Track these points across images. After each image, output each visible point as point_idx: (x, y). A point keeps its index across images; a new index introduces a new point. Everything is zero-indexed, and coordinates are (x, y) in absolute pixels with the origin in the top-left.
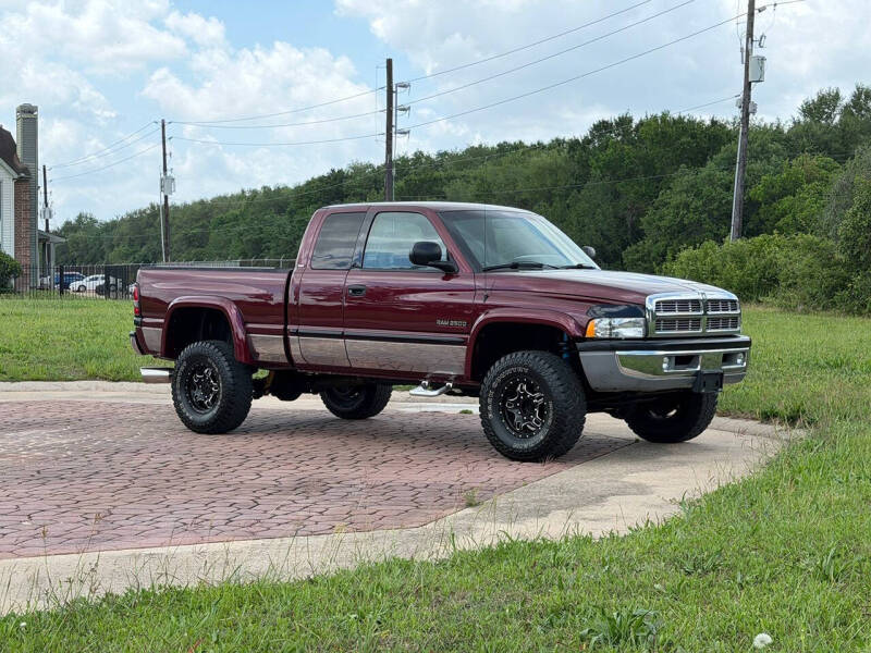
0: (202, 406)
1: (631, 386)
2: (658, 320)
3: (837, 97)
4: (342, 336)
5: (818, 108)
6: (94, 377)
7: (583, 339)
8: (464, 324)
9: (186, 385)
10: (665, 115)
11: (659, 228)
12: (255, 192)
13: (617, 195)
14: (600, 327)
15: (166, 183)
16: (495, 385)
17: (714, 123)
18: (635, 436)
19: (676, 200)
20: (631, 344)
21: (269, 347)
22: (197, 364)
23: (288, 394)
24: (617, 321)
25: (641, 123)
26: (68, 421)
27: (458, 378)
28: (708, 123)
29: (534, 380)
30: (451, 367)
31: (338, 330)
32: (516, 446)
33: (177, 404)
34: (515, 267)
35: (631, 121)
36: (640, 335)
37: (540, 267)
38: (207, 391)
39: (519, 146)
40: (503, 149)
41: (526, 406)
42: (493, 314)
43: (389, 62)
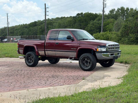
0: (30, 62)
1: (104, 59)
2: (108, 48)
3: (115, 9)
4: (55, 51)
5: (112, 11)
6: (7, 57)
7: (97, 51)
8: (76, 49)
9: (27, 59)
10: (88, 12)
12: (22, 25)
13: (81, 25)
14: (99, 49)
16: (81, 59)
17: (96, 14)
18: (102, 66)
20: (104, 52)
21: (42, 53)
22: (29, 55)
23: (43, 60)
24: (102, 48)
25: (84, 14)
26: (6, 65)
27: (74, 57)
28: (95, 14)
29: (88, 58)
30: (73, 56)
31: (54, 50)
32: (85, 68)
33: (26, 62)
34: (84, 39)
35: (83, 13)
36: (105, 50)
37: (87, 39)
38: (31, 60)
41: (87, 62)
42: (81, 47)
43: (45, 4)
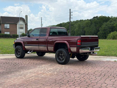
10: (102, 16)
11: (102, 30)
13: (96, 26)
15: (42, 25)
17: (108, 17)
19: (104, 26)
28: (107, 17)
35: (98, 17)
39: (82, 20)
40: (81, 20)
43: (70, 9)
